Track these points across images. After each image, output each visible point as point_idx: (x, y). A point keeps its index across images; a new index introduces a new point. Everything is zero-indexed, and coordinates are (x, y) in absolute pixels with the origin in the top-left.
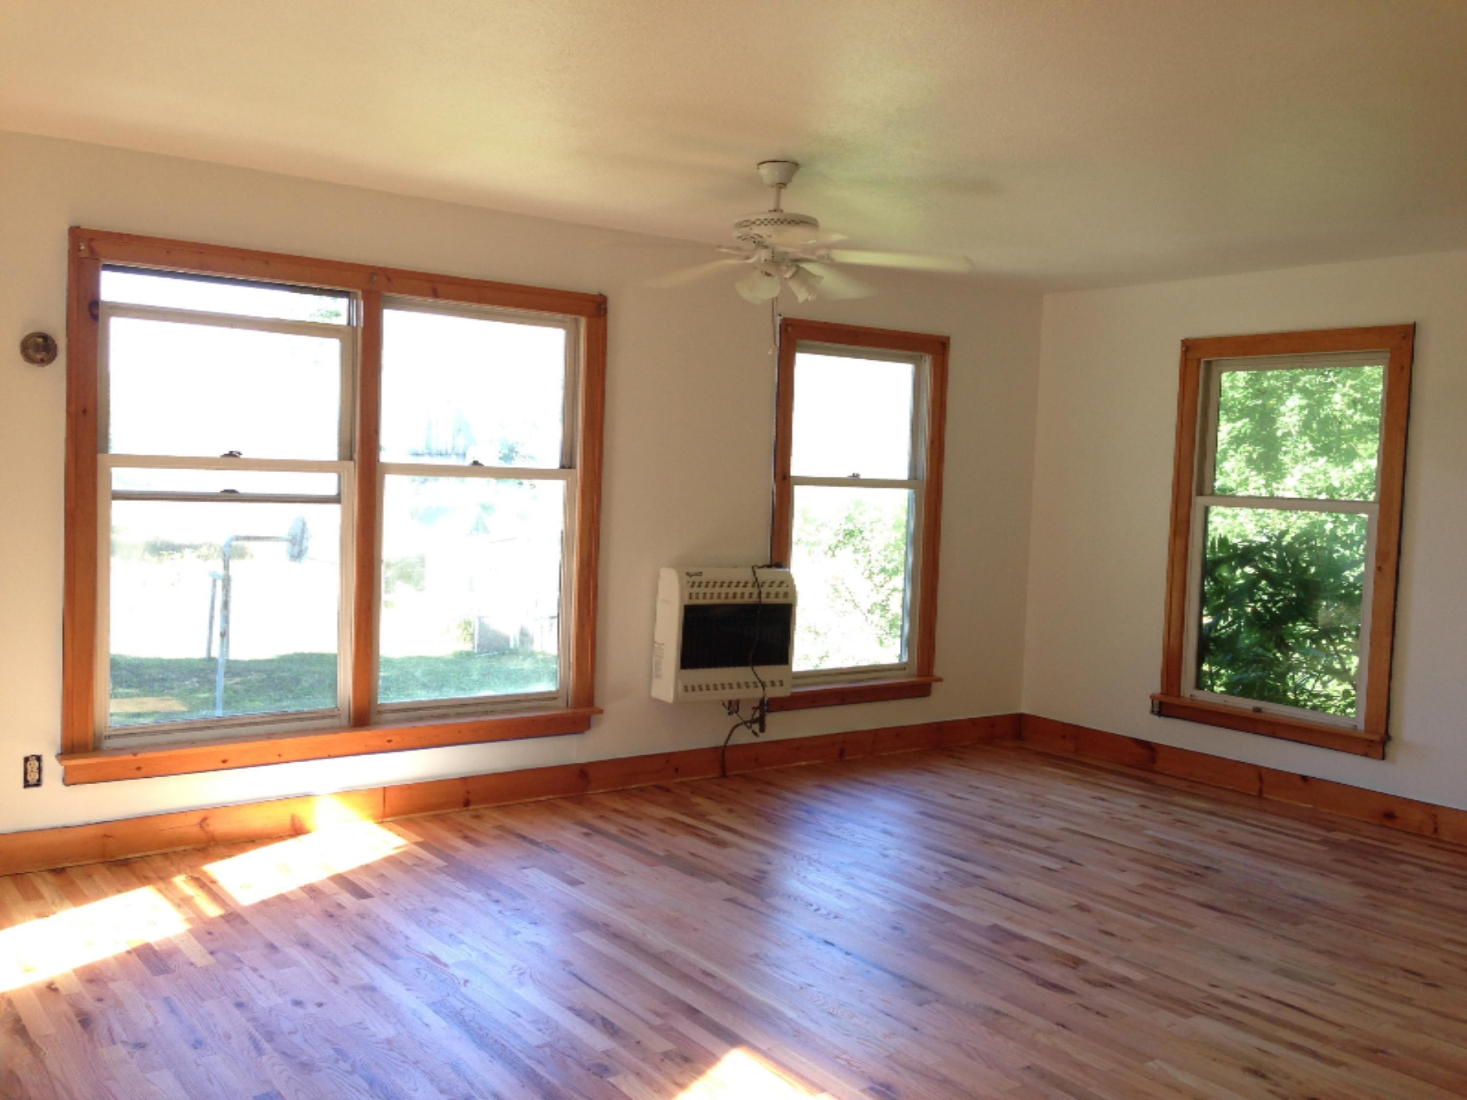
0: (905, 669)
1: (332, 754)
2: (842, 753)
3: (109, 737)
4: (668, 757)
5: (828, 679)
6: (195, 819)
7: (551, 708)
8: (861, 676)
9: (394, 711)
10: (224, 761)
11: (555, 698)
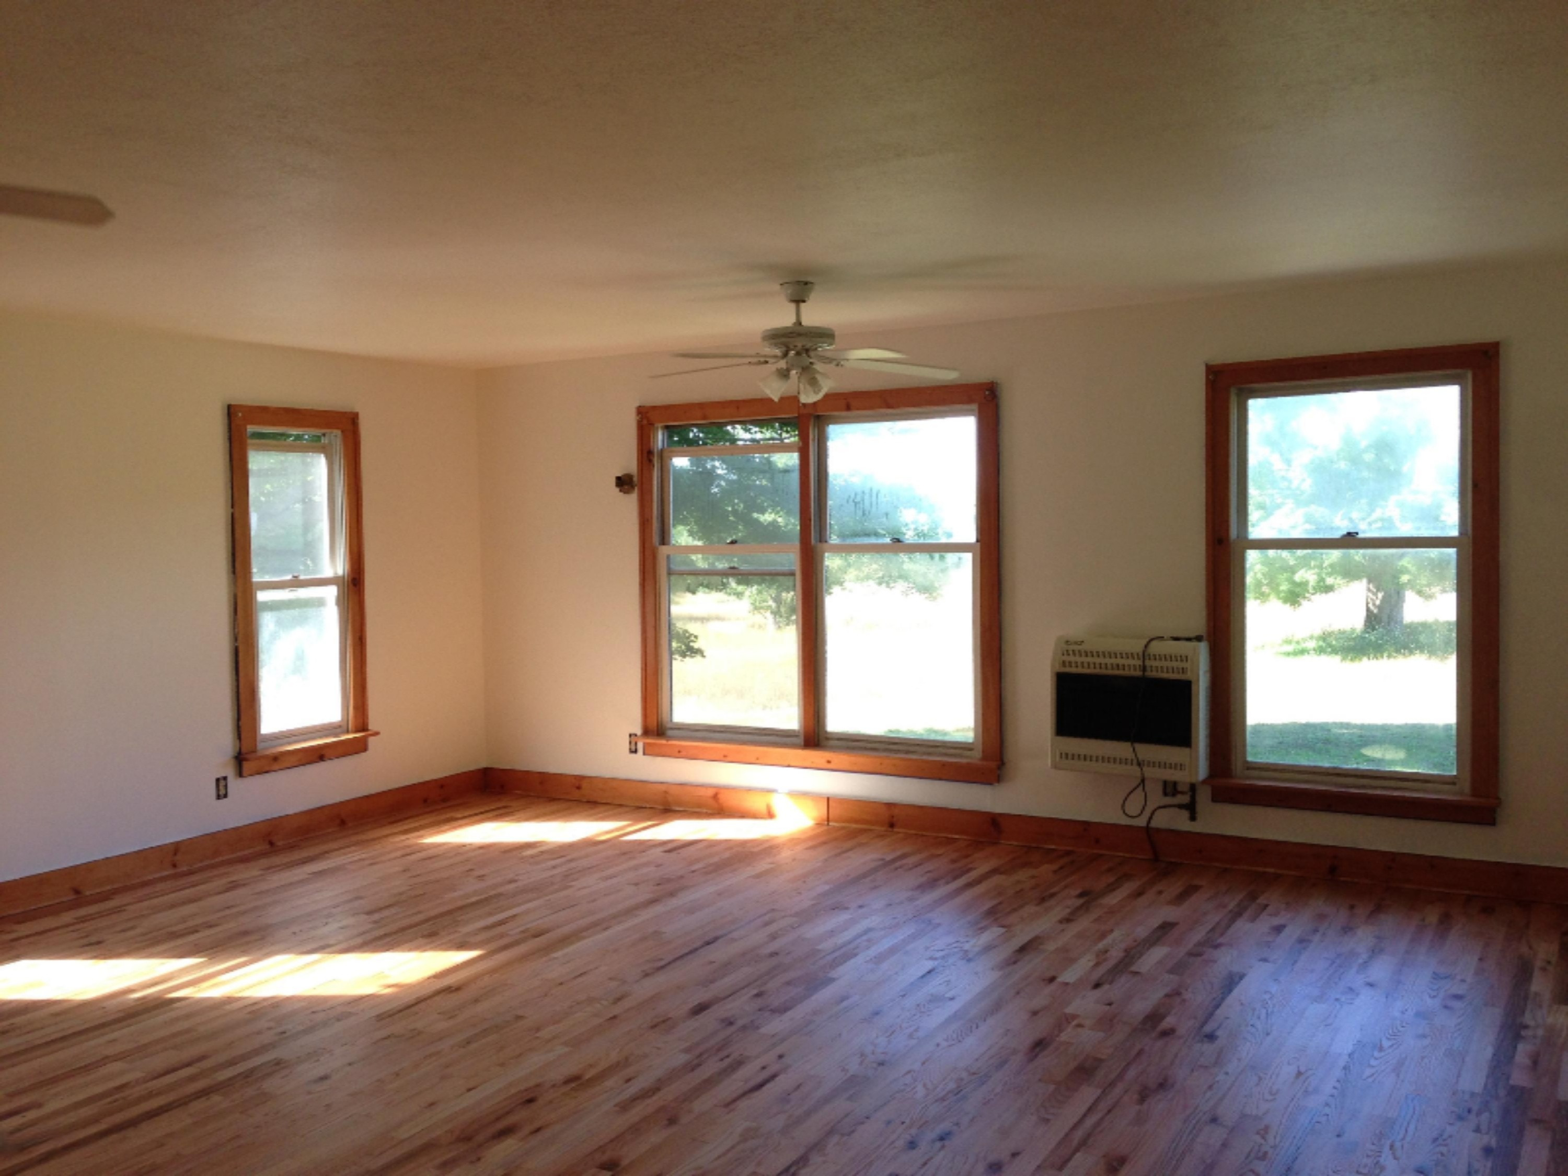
0: (1454, 783)
1: (792, 764)
2: (1333, 870)
3: (672, 729)
4: (1086, 824)
5: (1311, 777)
6: (710, 792)
7: (967, 757)
8: (1392, 783)
9: (839, 739)
10: (725, 756)
11: (971, 750)
